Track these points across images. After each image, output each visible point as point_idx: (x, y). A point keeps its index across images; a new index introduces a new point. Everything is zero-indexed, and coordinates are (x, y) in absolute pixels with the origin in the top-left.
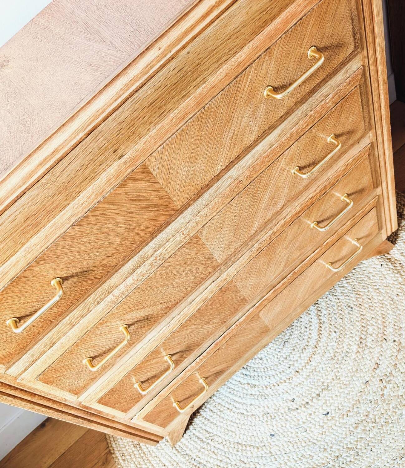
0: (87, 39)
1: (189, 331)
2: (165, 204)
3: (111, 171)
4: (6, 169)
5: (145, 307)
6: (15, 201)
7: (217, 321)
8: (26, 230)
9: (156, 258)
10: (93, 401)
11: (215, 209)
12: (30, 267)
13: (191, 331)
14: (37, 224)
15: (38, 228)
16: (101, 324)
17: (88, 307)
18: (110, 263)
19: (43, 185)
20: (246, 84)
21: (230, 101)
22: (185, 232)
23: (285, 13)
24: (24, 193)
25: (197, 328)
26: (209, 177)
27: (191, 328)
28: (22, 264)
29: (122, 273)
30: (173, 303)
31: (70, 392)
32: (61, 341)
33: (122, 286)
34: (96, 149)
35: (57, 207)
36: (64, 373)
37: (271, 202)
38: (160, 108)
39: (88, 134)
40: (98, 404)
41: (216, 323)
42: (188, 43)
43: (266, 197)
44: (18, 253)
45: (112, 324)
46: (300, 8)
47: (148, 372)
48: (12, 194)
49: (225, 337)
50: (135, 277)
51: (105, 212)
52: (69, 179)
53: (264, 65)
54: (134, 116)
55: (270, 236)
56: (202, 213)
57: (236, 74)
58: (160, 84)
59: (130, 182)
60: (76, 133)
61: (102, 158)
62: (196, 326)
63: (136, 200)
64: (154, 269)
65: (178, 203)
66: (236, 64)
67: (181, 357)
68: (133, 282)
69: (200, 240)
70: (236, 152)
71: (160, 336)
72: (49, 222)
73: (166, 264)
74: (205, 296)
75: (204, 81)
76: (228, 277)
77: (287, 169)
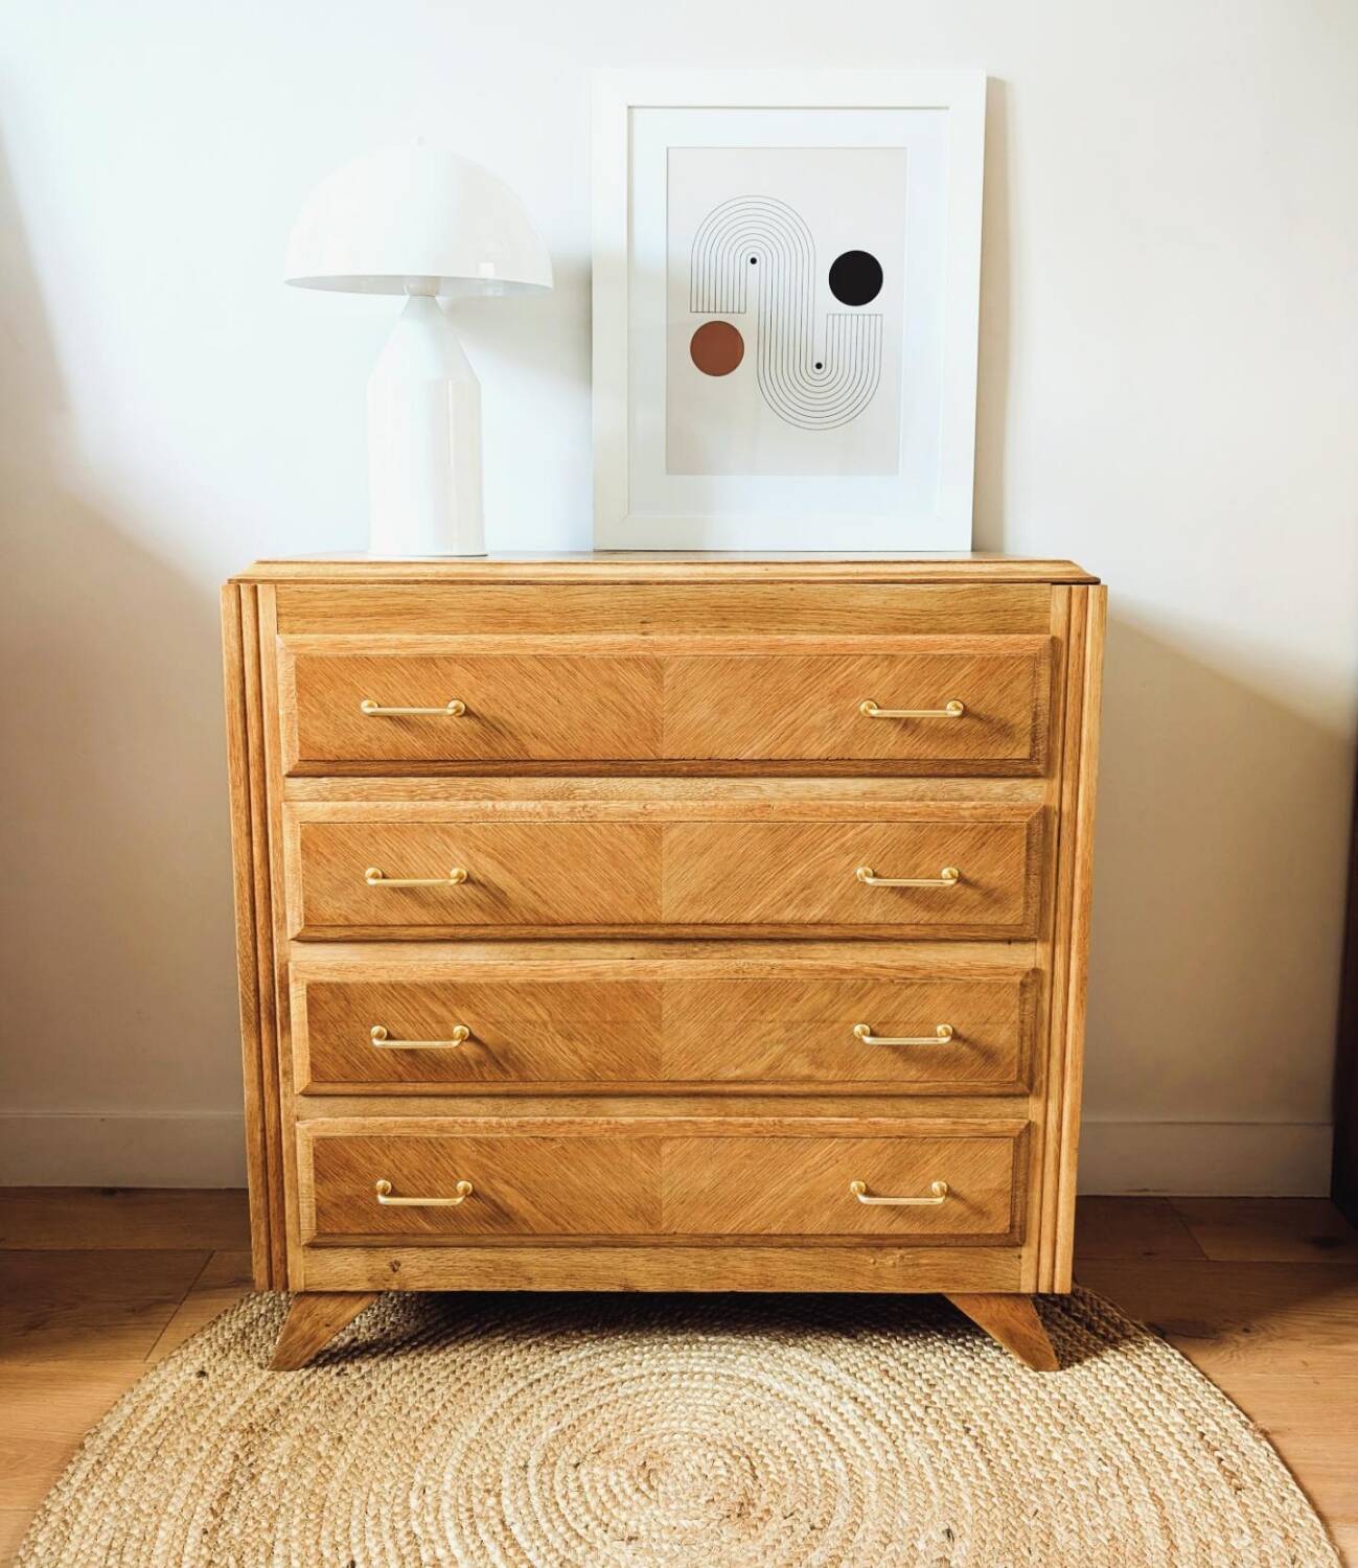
1: (530, 1013)
3: (623, 638)
5: (510, 871)
7: (584, 1051)
8: (488, 620)
9: (586, 807)
10: (302, 978)
11: (711, 813)
12: (452, 659)
13: (535, 1017)
14: (503, 625)
15: (501, 630)
16: (443, 830)
19: (547, 590)
20: (842, 672)
22: (648, 807)
25: (546, 1024)
28: (450, 650)
32: (379, 803)
33: (514, 804)
34: (628, 603)
35: (538, 625)
36: (333, 859)
37: (800, 892)
38: (725, 619)
39: (631, 583)
40: (305, 991)
41: (580, 1057)
43: (797, 872)
44: (457, 636)
45: (455, 849)
47: (413, 1023)
49: (572, 1123)
51: (580, 676)
52: (576, 608)
53: (879, 669)
54: (691, 603)
56: (690, 803)
57: (836, 652)
59: (632, 666)
61: (625, 617)
62: (547, 1018)
63: (622, 694)
64: (570, 818)
65: (666, 749)
66: (842, 642)
68: (531, 811)
69: (660, 838)
72: (517, 633)
73: (591, 829)
75: (793, 632)
76: (660, 972)
77: (851, 856)
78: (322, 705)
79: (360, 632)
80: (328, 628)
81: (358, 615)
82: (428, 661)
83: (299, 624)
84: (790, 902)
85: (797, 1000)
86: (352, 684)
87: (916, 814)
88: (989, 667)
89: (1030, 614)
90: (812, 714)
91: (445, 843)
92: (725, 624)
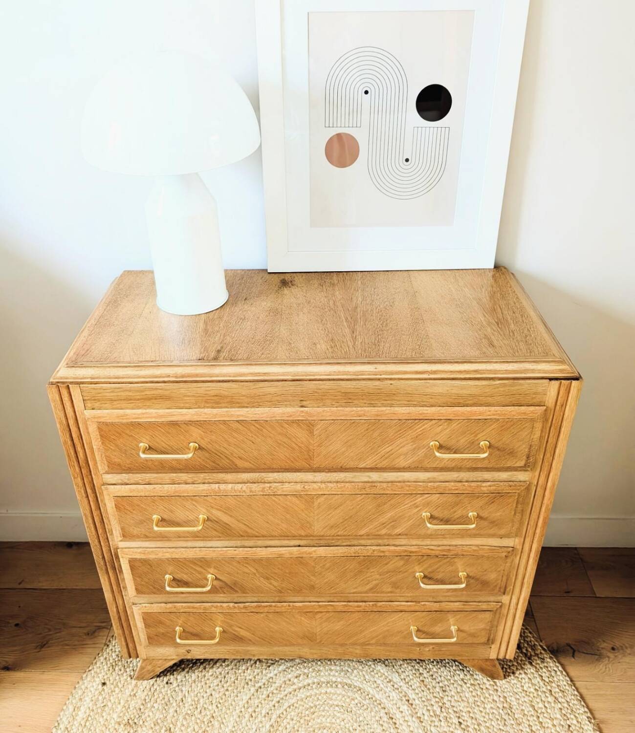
0: (347, 319)
1: (246, 570)
2: (307, 457)
3: (289, 410)
4: (232, 360)
5: (231, 516)
6: (220, 381)
7: (275, 584)
8: (209, 401)
9: (270, 487)
10: (127, 556)
11: (341, 490)
12: (190, 423)
13: (249, 571)
14: (218, 403)
15: (217, 405)
16: (192, 499)
17: (196, 479)
18: (237, 463)
19: (243, 386)
20: (419, 428)
21: (401, 430)
22: (306, 487)
23: (476, 408)
24: (228, 381)
25: (255, 574)
26: (352, 464)
27: (249, 568)
28: (187, 418)
29: (239, 477)
30: (254, 533)
31: (122, 529)
32: (156, 486)
33: (230, 486)
34: (292, 391)
35: (238, 403)
36: (133, 511)
37: (391, 523)
38: (350, 399)
39: (294, 380)
40: (128, 562)
41: (273, 585)
42: (395, 379)
43: (389, 515)
44: (191, 410)
45: (199, 507)
46: (489, 413)
47: (186, 574)
48: (221, 376)
49: (271, 606)
50: (244, 487)
51: (264, 430)
52: (261, 394)
53: (441, 427)
54: (330, 391)
55: (374, 551)
56: (329, 485)
57: (417, 418)
58: (359, 387)
59: (295, 425)
60: (287, 374)
61: (291, 398)
62: (255, 572)
63: (289, 438)
64: (262, 493)
65: (316, 463)
66: (420, 412)
67: (220, 588)
68: (240, 489)
69: (313, 503)
70: (384, 464)
71: (221, 552)
72: (226, 407)
73: (274, 498)
74: (283, 552)
75: (391, 406)
76: (314, 554)
77: (419, 508)
78: (117, 446)
79: (133, 409)
80: (114, 406)
81: (131, 400)
82: (174, 424)
83: (97, 405)
84: (385, 527)
85: (386, 564)
86: (132, 436)
87: (457, 489)
88: (507, 424)
89: (534, 396)
90: (401, 447)
91: (194, 505)
92: (350, 401)
